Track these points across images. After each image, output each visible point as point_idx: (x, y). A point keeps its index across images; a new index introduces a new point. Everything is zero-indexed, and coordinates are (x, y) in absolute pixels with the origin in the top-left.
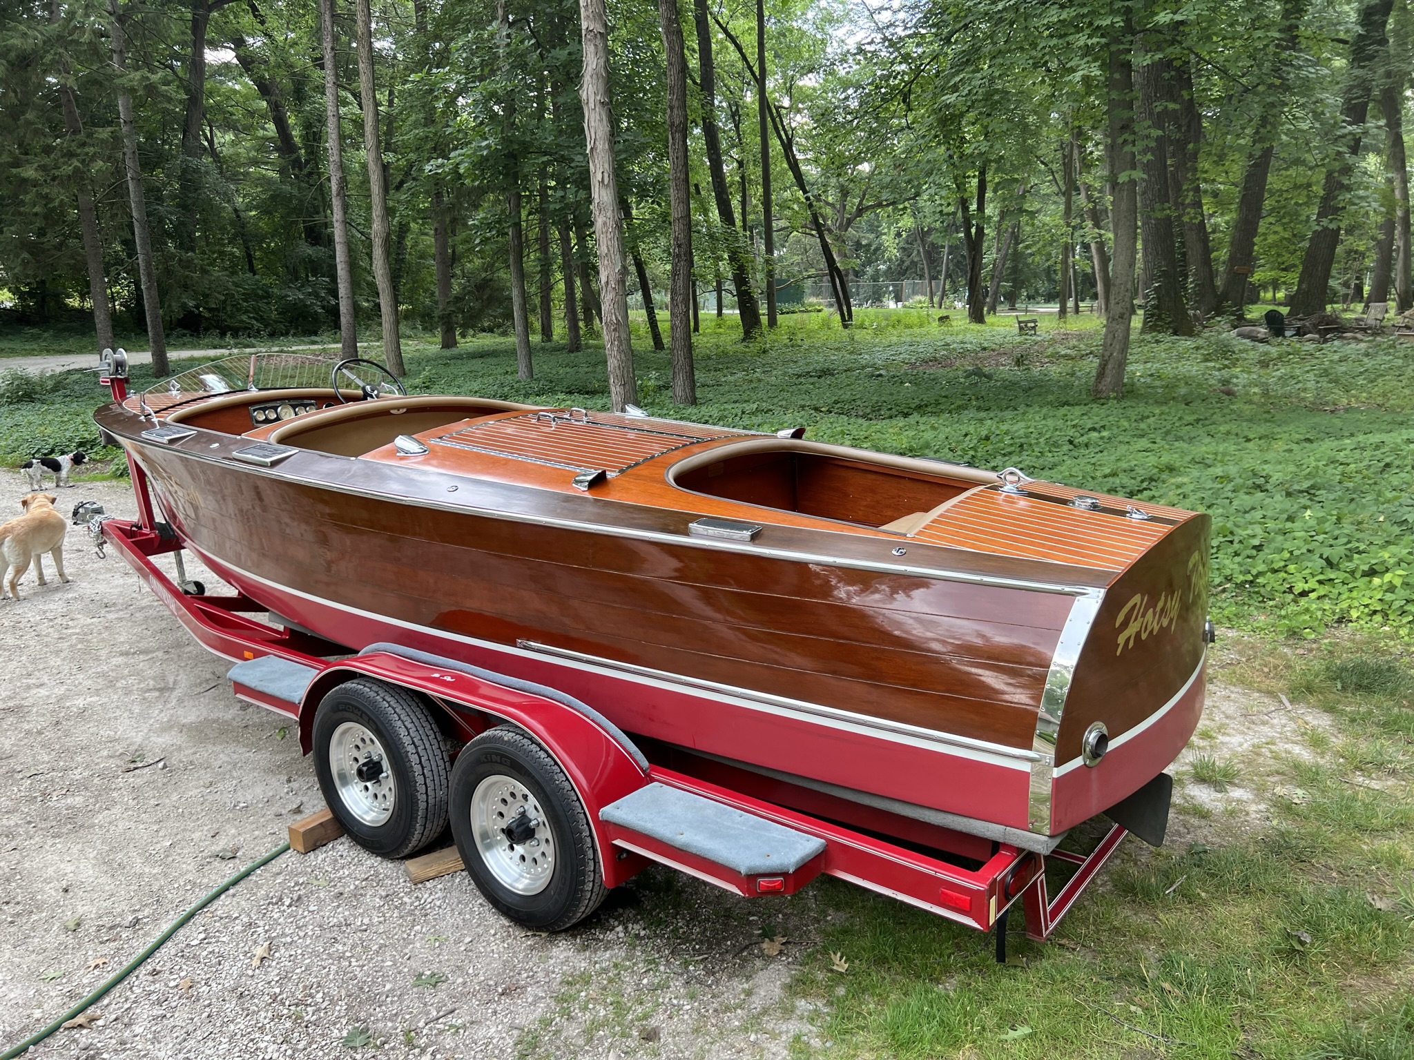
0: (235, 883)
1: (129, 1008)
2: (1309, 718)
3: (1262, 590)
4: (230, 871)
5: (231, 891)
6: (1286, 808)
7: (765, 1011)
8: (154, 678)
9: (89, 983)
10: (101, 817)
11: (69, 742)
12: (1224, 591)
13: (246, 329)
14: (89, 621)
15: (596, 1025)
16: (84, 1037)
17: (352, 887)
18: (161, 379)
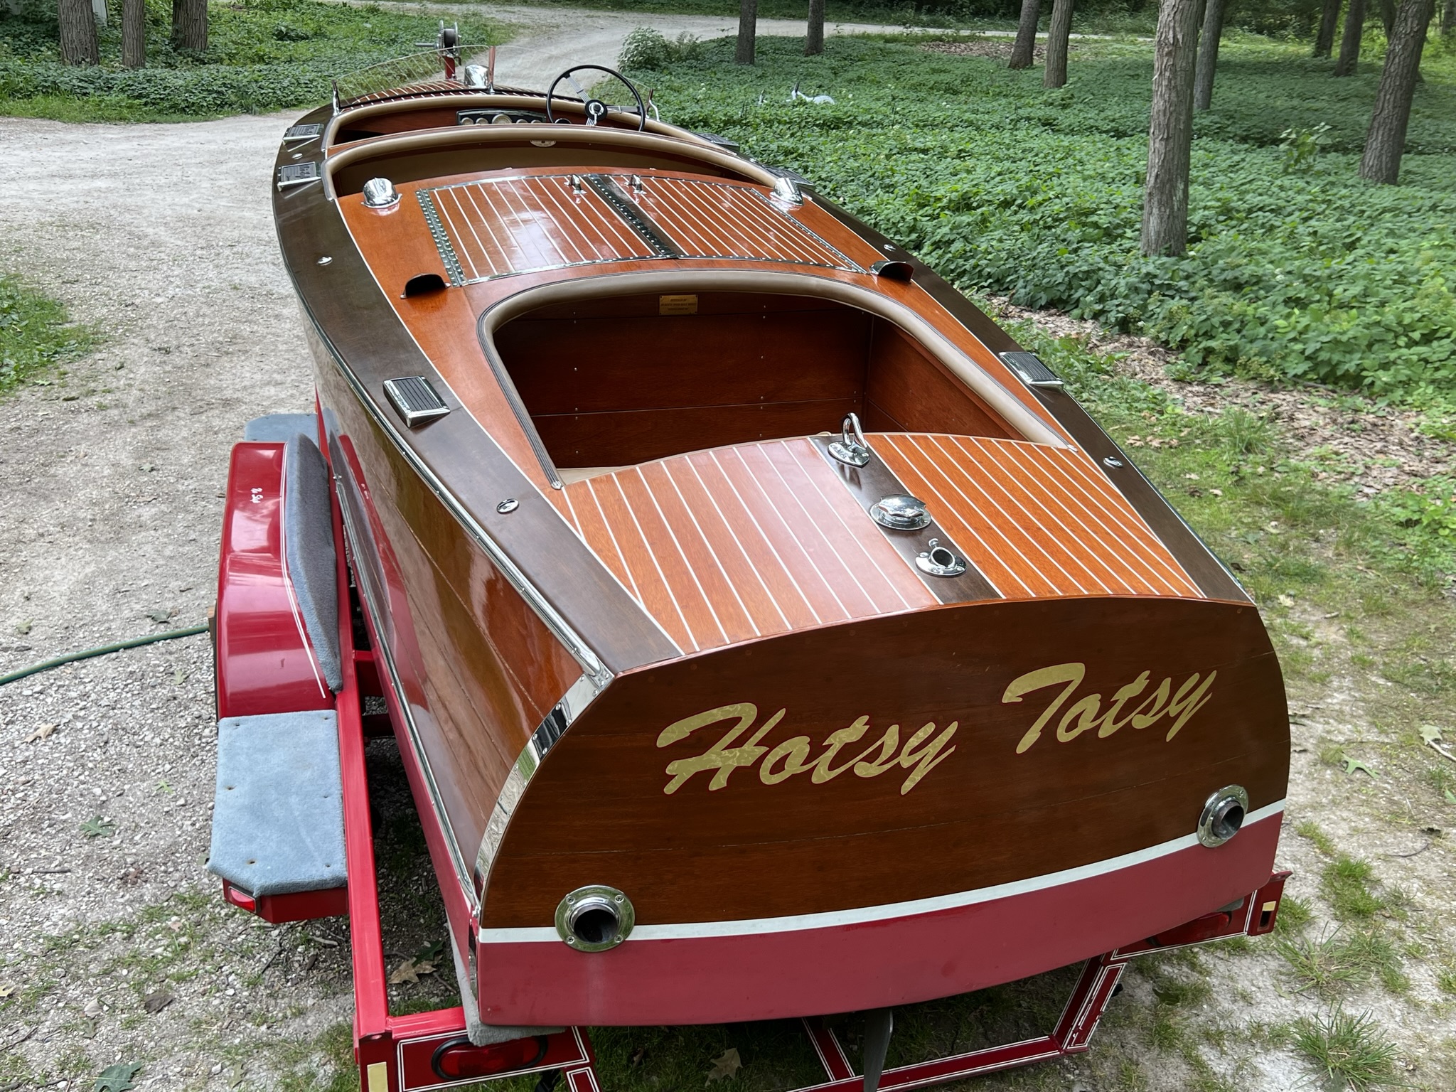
0: (132, 646)
4: (146, 630)
5: (114, 655)
7: (276, 1045)
10: (142, 535)
15: (134, 961)
18: (811, 57)
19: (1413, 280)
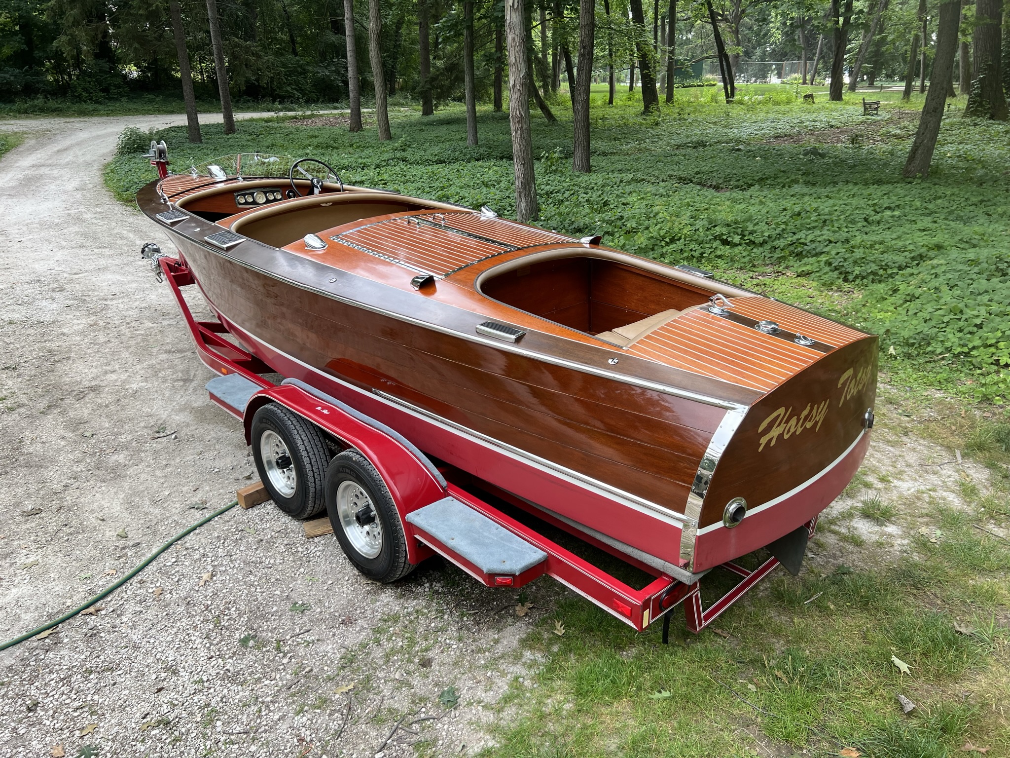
0: (201, 525)
1: (122, 604)
2: (972, 472)
3: (974, 360)
4: (198, 516)
5: (197, 531)
6: (923, 544)
7: (502, 657)
8: (182, 372)
9: (102, 584)
10: (131, 470)
11: (123, 415)
12: (943, 359)
13: (290, 97)
14: (151, 325)
15: (393, 652)
16: (92, 621)
17: (269, 536)
18: (230, 136)
19: (652, 215)
